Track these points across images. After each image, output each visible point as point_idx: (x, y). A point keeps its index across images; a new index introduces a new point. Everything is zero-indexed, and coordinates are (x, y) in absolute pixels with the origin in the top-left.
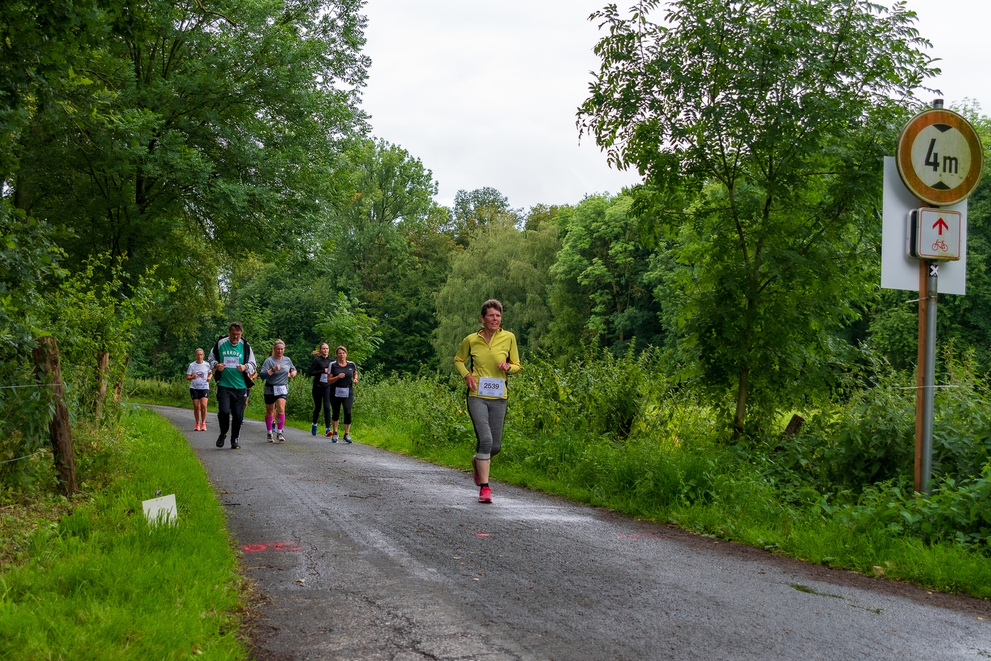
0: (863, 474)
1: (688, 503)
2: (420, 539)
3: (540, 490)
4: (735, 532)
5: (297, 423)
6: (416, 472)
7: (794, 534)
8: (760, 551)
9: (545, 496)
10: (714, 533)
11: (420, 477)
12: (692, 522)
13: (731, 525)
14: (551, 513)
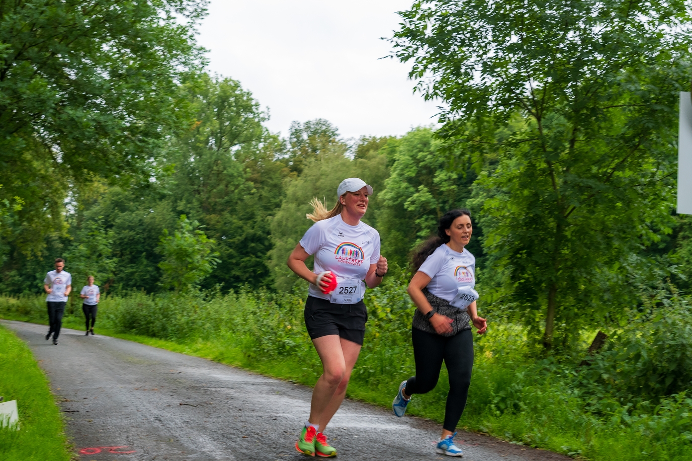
0: (658, 386)
1: (498, 413)
2: (246, 444)
3: (361, 401)
4: (542, 440)
5: (138, 337)
6: (246, 383)
7: (594, 442)
8: (563, 457)
9: (367, 405)
10: (521, 440)
11: (250, 388)
12: (501, 430)
13: (537, 433)
14: (371, 422)
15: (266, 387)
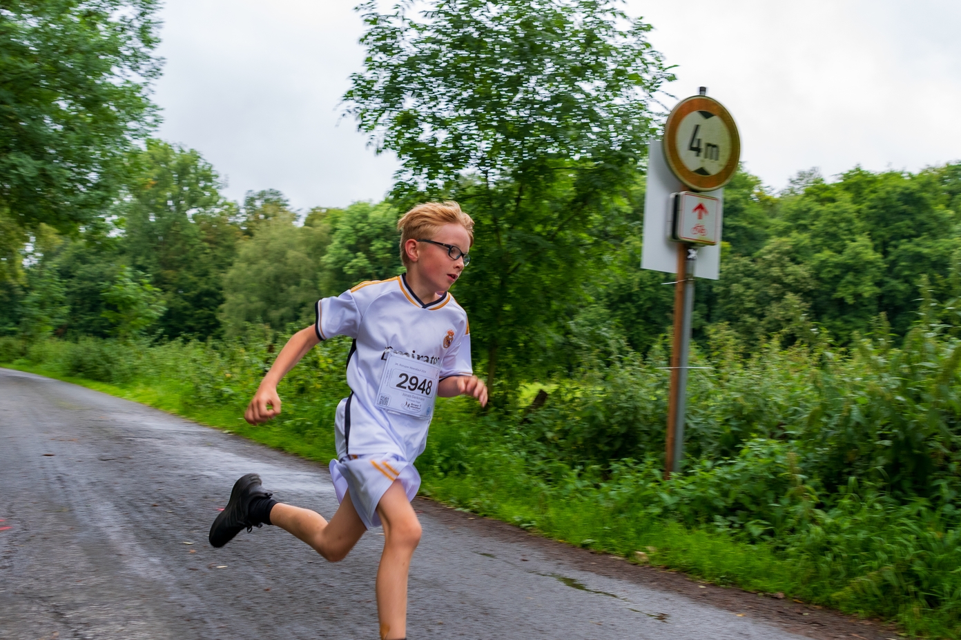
1: (441, 474)
4: (490, 507)
7: (551, 513)
8: (517, 530)
9: (301, 460)
10: (467, 507)
12: (446, 494)
15: (199, 438)
